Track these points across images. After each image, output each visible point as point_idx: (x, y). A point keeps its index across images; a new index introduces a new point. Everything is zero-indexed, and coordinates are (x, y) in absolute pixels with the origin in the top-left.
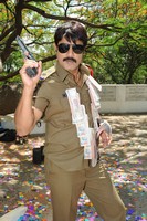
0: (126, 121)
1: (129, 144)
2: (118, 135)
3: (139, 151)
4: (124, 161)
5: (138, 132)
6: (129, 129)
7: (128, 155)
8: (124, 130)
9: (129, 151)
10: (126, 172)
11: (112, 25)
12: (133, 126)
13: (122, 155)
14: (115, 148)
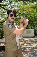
0: (26, 39)
1: (27, 46)
2: (24, 43)
3: (30, 47)
4: (26, 50)
5: (29, 42)
6: (27, 41)
7: (27, 48)
8: (25, 41)
9: (27, 47)
10: (26, 53)
11: (23, 13)
12: (28, 41)
13: (25, 48)
14: (23, 47)
